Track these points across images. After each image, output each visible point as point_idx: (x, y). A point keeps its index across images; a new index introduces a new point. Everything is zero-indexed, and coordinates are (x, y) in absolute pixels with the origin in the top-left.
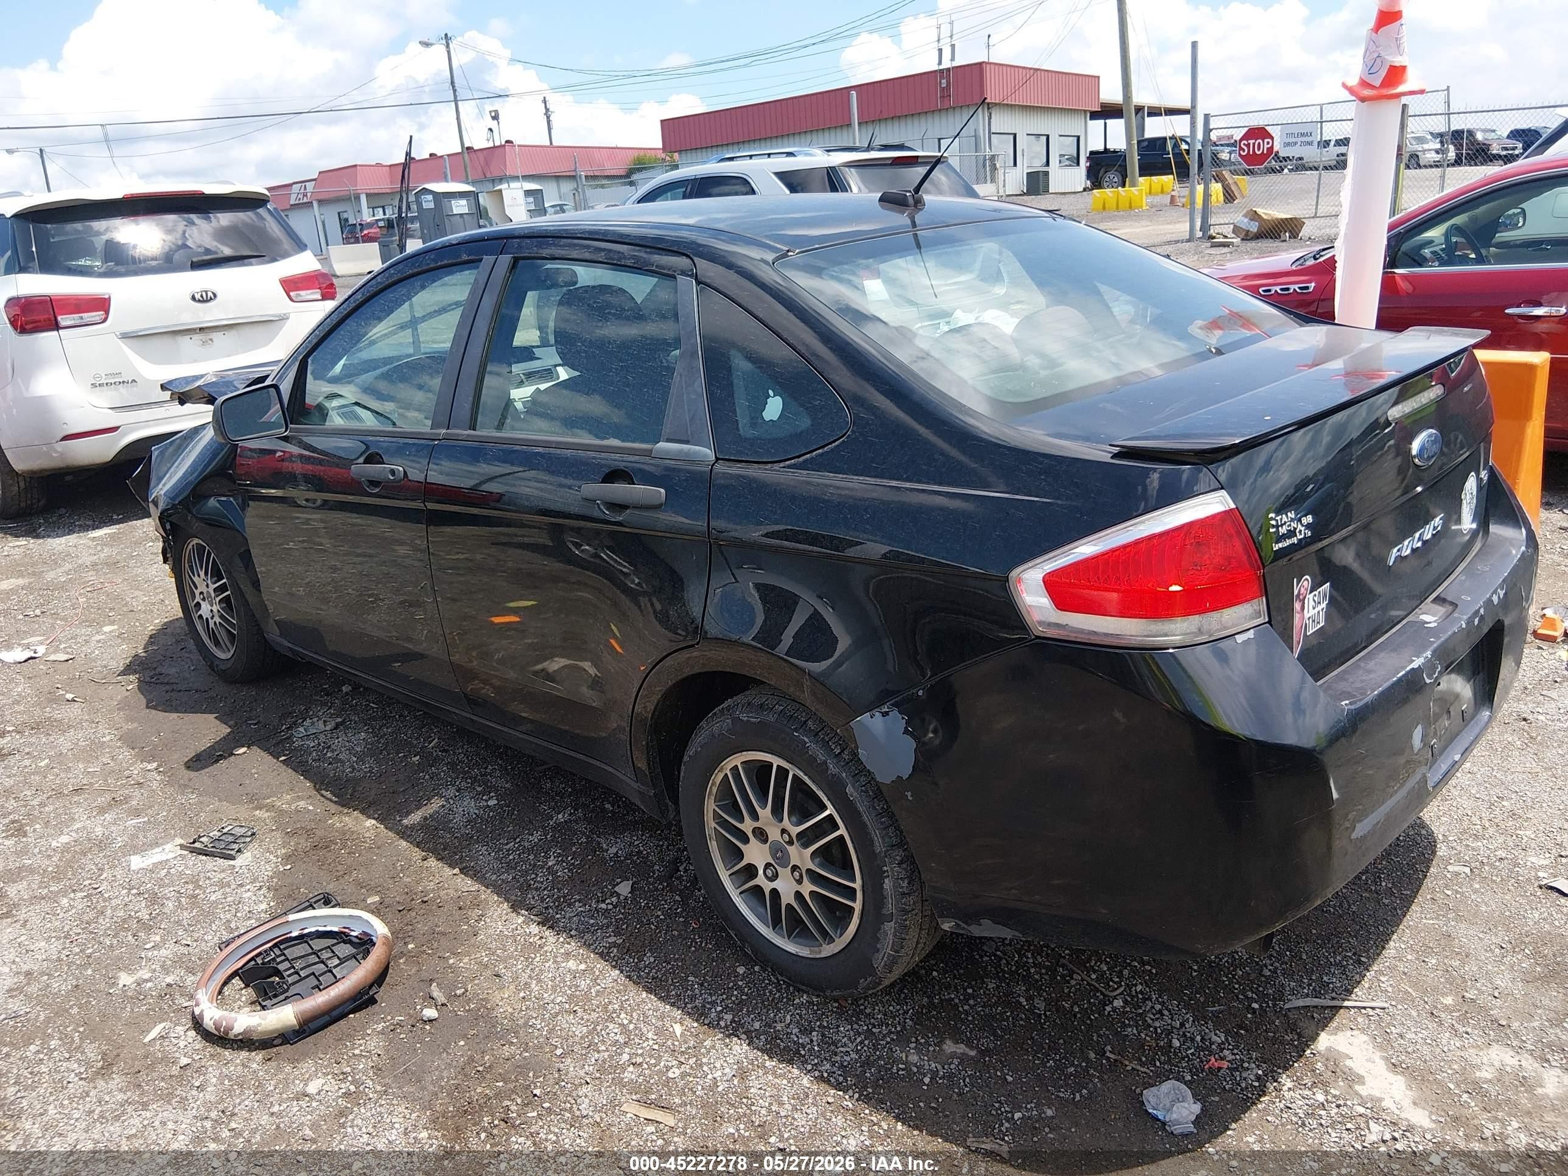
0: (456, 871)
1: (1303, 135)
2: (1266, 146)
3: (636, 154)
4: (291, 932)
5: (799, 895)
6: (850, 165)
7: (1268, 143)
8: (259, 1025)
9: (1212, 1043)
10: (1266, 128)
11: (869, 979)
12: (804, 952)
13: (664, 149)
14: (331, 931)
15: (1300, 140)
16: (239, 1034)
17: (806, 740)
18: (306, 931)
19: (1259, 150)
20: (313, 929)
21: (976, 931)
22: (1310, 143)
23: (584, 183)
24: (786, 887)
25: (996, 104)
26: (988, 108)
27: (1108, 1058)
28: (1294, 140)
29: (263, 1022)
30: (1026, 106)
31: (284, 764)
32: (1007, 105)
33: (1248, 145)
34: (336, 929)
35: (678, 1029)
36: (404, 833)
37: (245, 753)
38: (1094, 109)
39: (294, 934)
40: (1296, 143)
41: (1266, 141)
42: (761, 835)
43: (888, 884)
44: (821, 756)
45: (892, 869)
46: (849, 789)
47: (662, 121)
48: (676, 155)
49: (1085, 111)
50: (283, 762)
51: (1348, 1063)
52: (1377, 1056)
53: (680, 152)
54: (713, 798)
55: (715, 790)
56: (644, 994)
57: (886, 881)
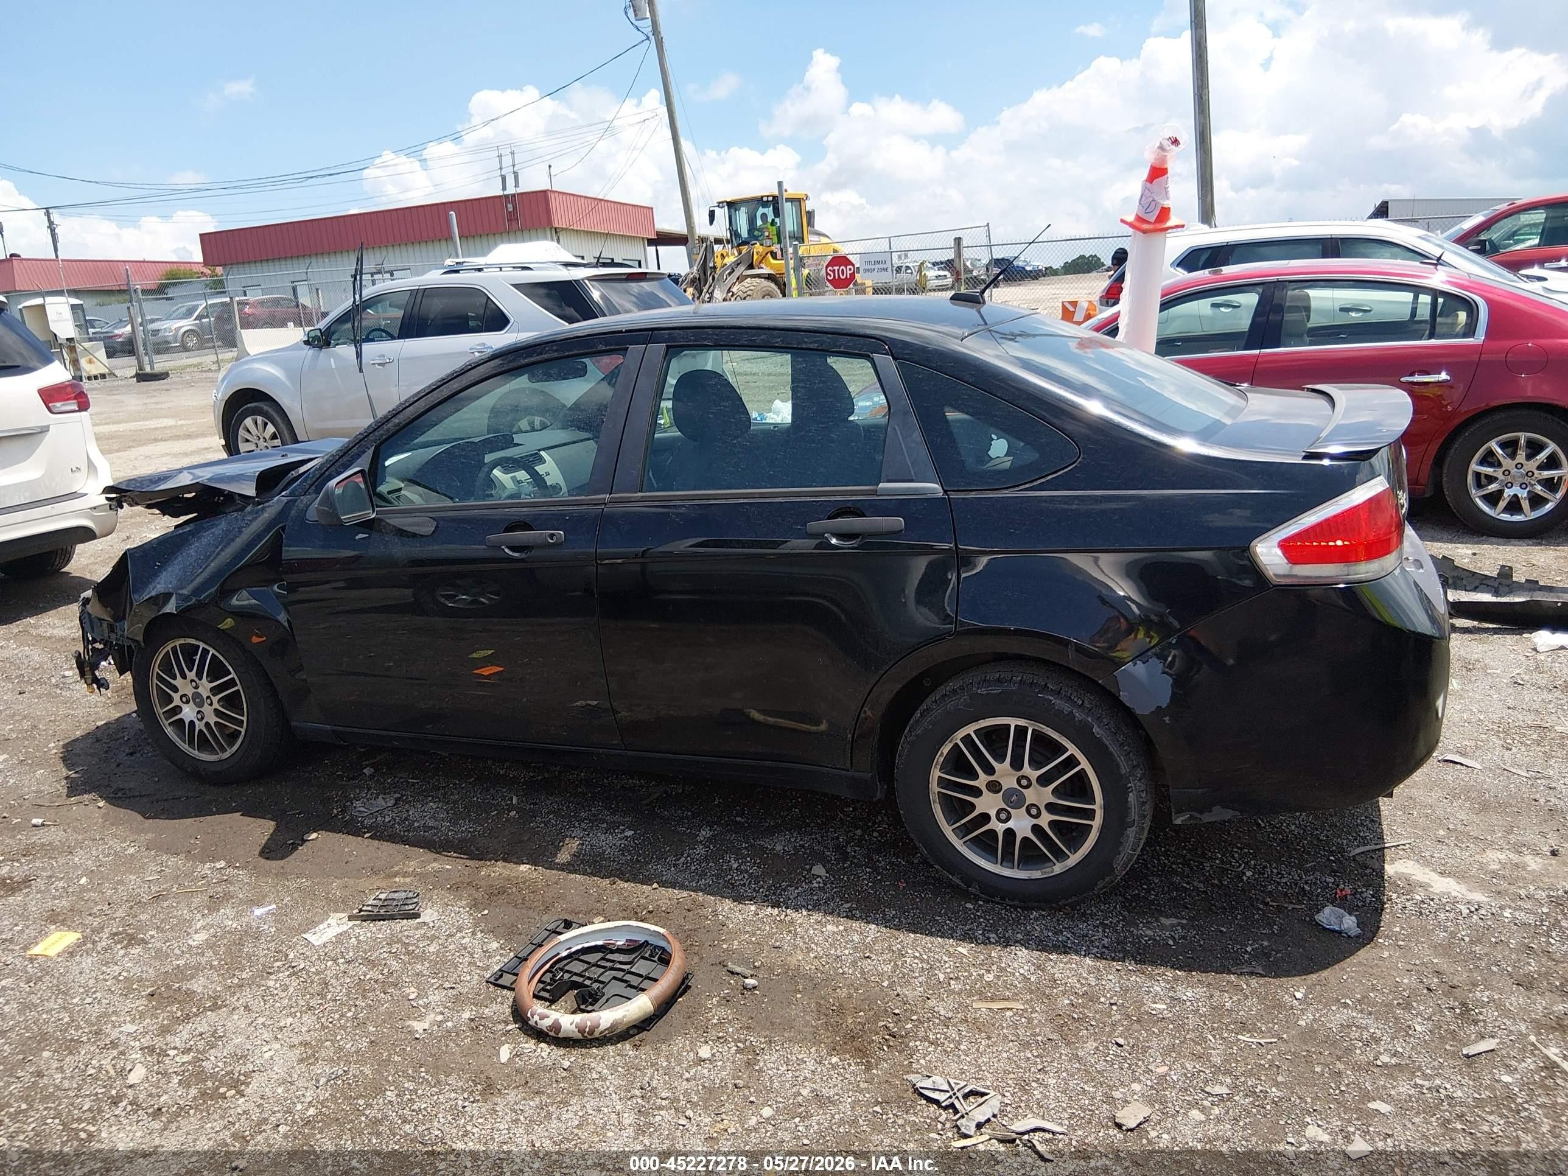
0: (655, 885)
1: (878, 263)
2: (849, 272)
3: (168, 267)
4: (558, 954)
5: (1036, 829)
6: (592, 279)
7: (850, 269)
8: (624, 1016)
9: (1328, 883)
10: (848, 256)
11: (1107, 880)
12: (1036, 874)
13: (206, 263)
14: (596, 946)
15: (877, 266)
16: (605, 1030)
17: (1051, 698)
18: (573, 950)
19: (843, 274)
20: (579, 947)
21: (1207, 818)
22: (886, 270)
23: (141, 297)
24: (1021, 824)
25: (563, 229)
26: (556, 232)
27: (1273, 906)
28: (873, 267)
29: (627, 1013)
30: (591, 232)
31: (372, 839)
32: (573, 230)
33: (834, 271)
34: (600, 943)
35: (964, 951)
36: (568, 868)
37: (318, 837)
38: (650, 237)
39: (564, 954)
40: (874, 270)
41: (848, 267)
42: (994, 787)
43: (1132, 797)
44: (1067, 708)
45: (1135, 785)
46: (1096, 729)
47: (201, 235)
48: (219, 270)
49: (643, 238)
50: (370, 837)
51: (1414, 877)
52: (1427, 870)
53: (224, 265)
54: (939, 767)
55: (942, 759)
56: (912, 936)
57: (1131, 794)
